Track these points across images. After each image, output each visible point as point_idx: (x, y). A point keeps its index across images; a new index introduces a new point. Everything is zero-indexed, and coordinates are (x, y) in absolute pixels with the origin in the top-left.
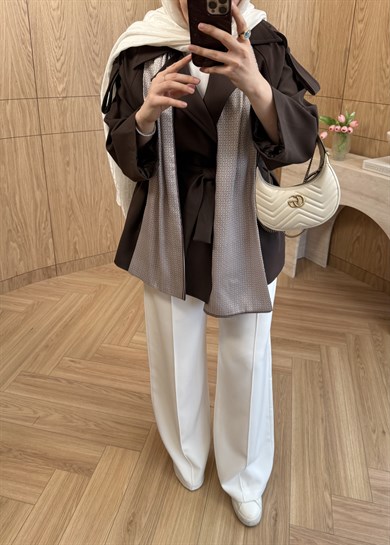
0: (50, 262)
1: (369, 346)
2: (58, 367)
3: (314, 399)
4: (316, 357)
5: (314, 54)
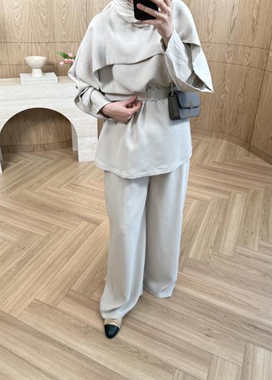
4: (227, 197)
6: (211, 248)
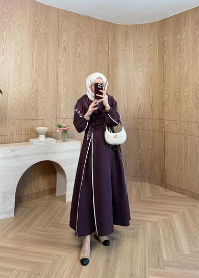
3: (168, 230)
6: (175, 251)
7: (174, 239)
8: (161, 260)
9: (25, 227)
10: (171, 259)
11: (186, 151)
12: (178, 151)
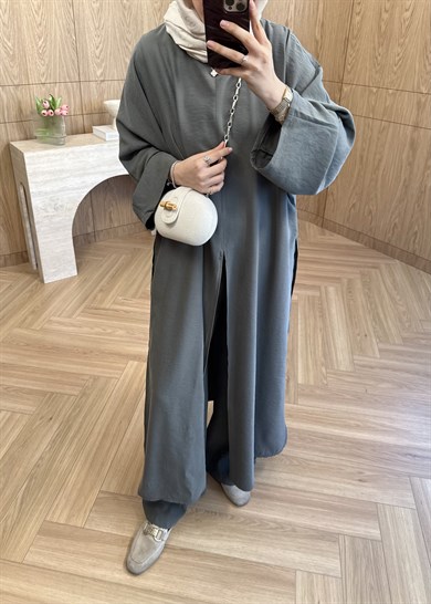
0: (90, 230)
1: (358, 285)
2: (114, 303)
5: (317, 42)
6: (322, 364)
7: (323, 339)
8: (291, 384)
9: (30, 318)
10: (312, 383)
11: (378, 156)
12: (362, 157)
